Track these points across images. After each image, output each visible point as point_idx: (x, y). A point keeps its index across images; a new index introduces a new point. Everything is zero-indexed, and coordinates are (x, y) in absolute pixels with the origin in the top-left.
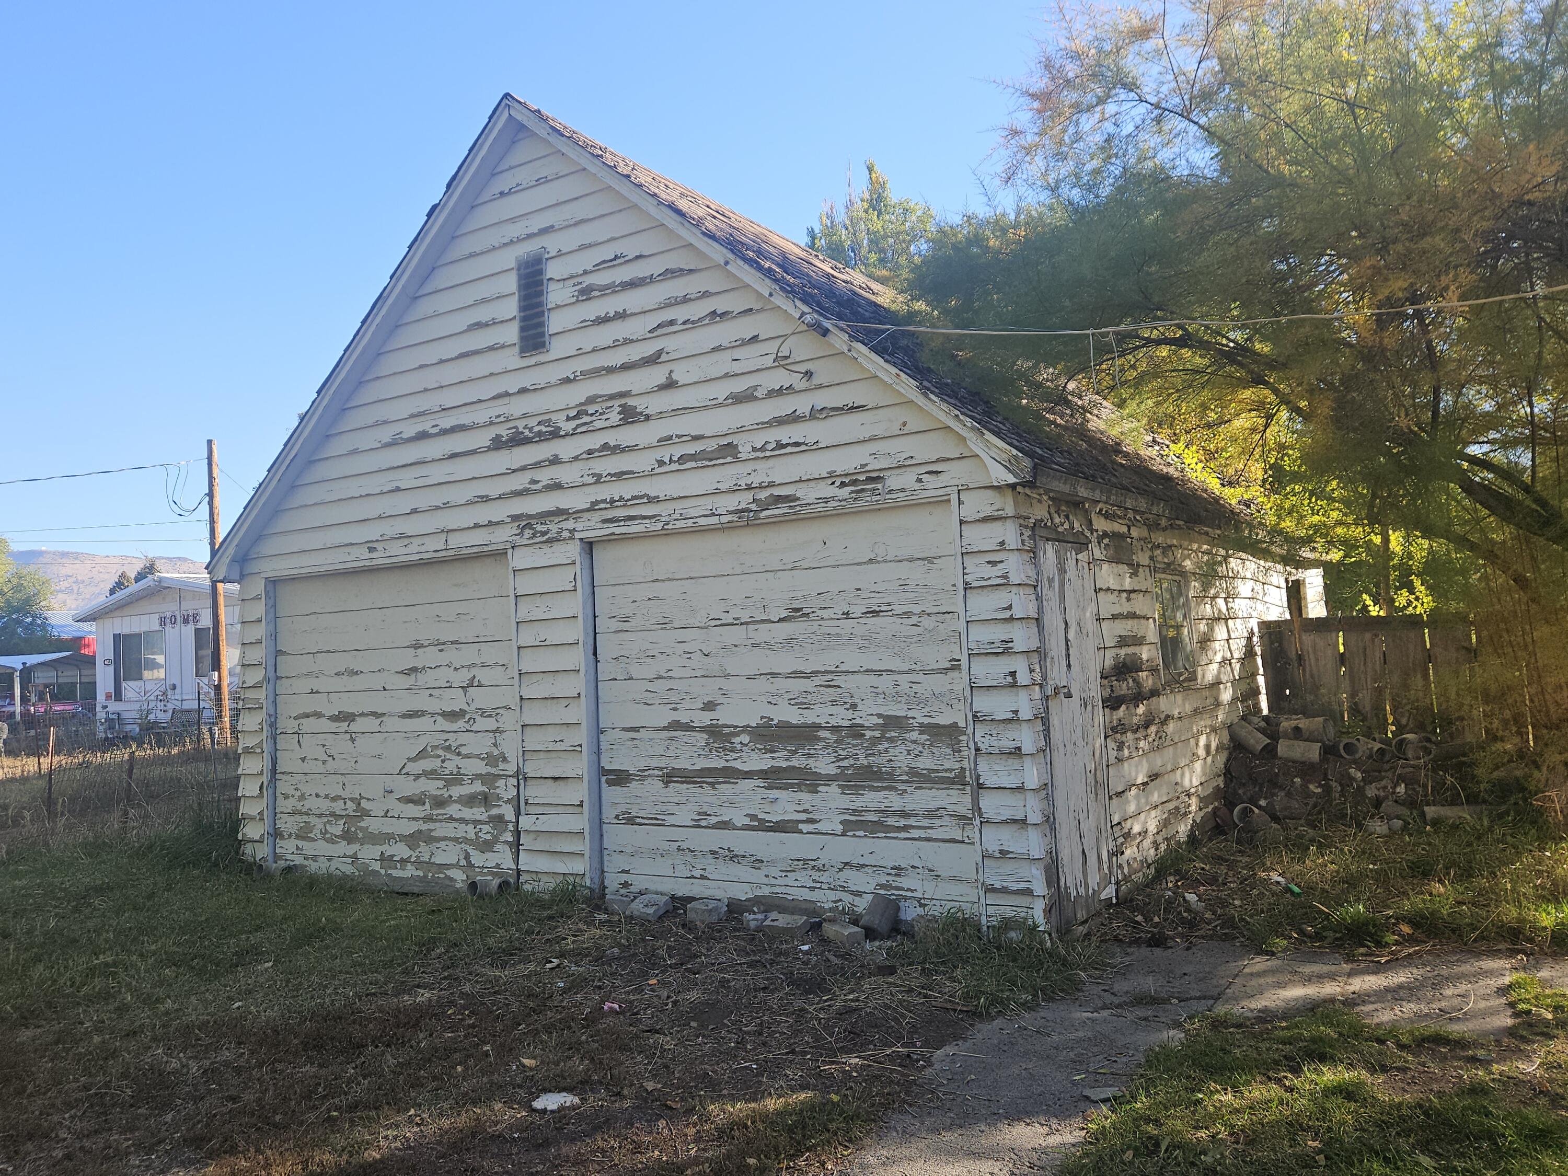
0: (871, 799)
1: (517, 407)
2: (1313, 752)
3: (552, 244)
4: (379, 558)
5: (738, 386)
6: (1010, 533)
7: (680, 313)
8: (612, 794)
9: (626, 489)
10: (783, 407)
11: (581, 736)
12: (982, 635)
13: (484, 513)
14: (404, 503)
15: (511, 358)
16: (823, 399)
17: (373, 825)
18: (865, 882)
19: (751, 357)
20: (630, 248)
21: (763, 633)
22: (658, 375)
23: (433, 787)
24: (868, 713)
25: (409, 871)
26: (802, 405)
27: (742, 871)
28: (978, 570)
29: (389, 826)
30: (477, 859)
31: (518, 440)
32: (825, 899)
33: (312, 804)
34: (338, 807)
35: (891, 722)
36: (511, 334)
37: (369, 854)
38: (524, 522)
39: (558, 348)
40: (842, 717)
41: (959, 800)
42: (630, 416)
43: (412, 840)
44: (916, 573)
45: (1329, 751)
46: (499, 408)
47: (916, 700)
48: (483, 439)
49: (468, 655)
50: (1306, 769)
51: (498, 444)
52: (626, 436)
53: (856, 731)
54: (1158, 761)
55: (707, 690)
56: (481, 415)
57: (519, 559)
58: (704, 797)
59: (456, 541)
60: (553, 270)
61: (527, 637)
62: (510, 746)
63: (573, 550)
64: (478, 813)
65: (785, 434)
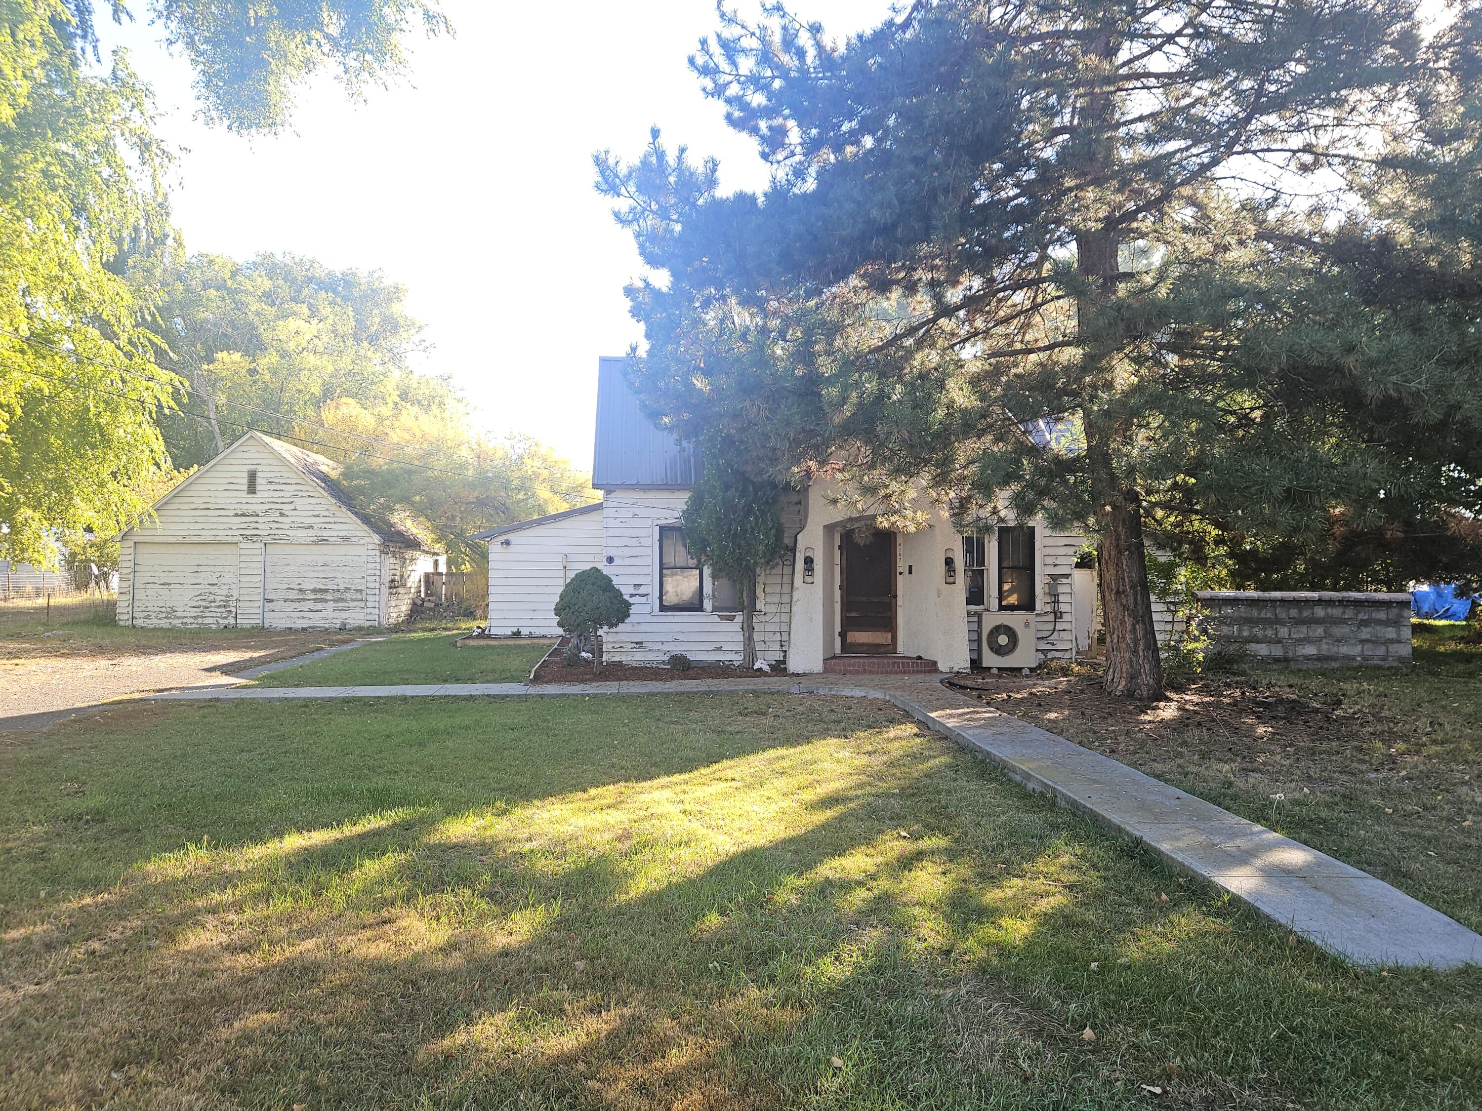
0: (340, 604)
1: (244, 507)
2: (432, 605)
3: (260, 468)
4: (187, 540)
5: (316, 513)
6: (378, 553)
7: (300, 494)
8: (267, 604)
9: (280, 532)
10: (327, 520)
11: (261, 590)
12: (369, 572)
13: (230, 533)
14: (200, 526)
15: (244, 494)
16: (336, 520)
17: (178, 614)
18: (338, 622)
19: (318, 507)
20: (286, 475)
21: (316, 569)
22: (292, 506)
23: (204, 604)
24: (342, 587)
25: (193, 626)
26: (332, 520)
27: (306, 621)
28: (370, 559)
29: (185, 614)
30: (221, 621)
31: (243, 515)
32: (327, 626)
33: (152, 609)
34: (163, 610)
35: (346, 588)
36: (245, 488)
37: (177, 623)
38: (246, 537)
39: (259, 494)
40: (335, 587)
41: (362, 604)
42: (282, 515)
43: (195, 618)
44: (356, 558)
45: (436, 605)
46: (236, 506)
47: (353, 584)
48: (232, 513)
49: (220, 569)
50: (430, 609)
51: (236, 515)
52: (281, 519)
53: (338, 591)
54: (397, 602)
55: (299, 581)
56: (231, 507)
57: (242, 545)
58: (296, 605)
59: (218, 538)
60: (259, 474)
61: (243, 565)
62: (234, 593)
63: (262, 545)
64: (223, 610)
65: (327, 526)
